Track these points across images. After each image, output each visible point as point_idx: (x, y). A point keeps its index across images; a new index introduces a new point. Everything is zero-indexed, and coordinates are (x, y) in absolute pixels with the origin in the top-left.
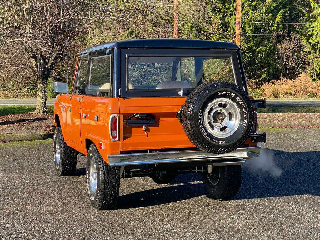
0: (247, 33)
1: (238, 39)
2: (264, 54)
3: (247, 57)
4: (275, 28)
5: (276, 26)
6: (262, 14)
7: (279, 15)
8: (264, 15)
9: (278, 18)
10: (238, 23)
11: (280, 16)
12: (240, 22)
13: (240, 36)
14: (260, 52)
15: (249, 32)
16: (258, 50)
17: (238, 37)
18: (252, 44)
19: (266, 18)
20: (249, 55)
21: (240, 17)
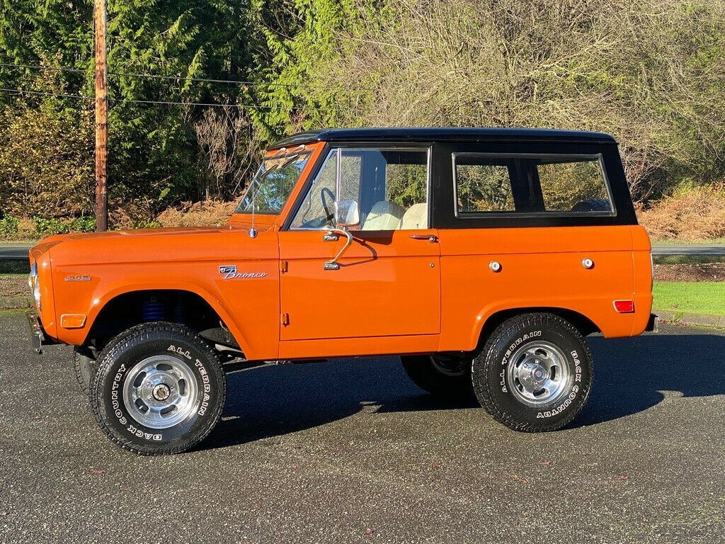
0: (123, 98)
1: (101, 110)
2: (164, 145)
3: (126, 149)
4: (188, 88)
5: (189, 85)
6: (159, 56)
7: (196, 62)
8: (163, 59)
9: (194, 68)
10: (99, 73)
11: (198, 64)
12: (105, 73)
13: (105, 102)
14: (157, 139)
15: (128, 94)
16: (150, 135)
17: (101, 104)
18: (137, 121)
19: (168, 65)
20: (129, 146)
21: (103, 60)
